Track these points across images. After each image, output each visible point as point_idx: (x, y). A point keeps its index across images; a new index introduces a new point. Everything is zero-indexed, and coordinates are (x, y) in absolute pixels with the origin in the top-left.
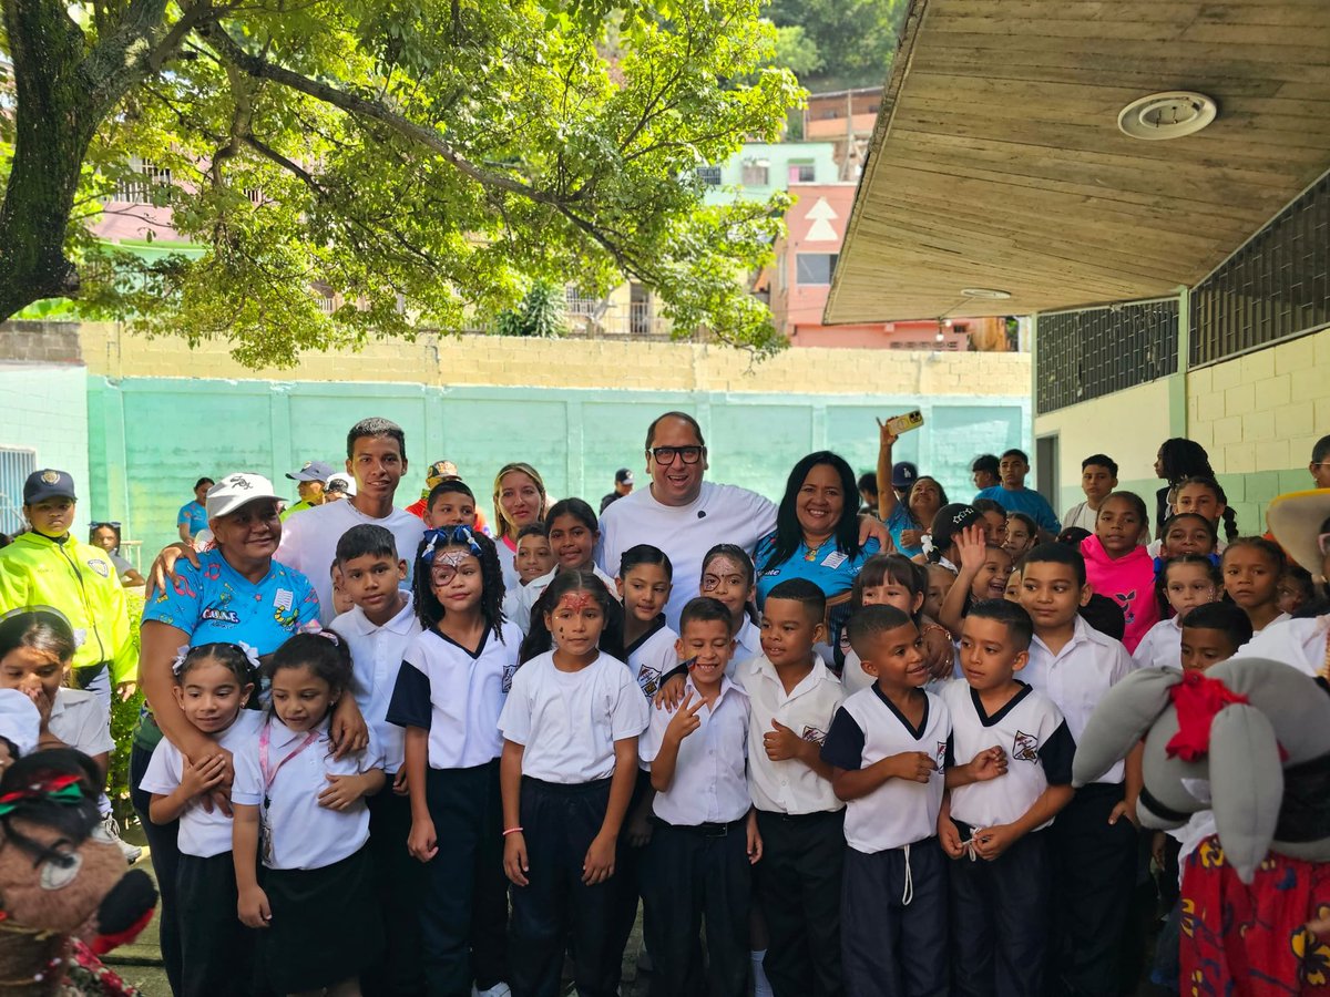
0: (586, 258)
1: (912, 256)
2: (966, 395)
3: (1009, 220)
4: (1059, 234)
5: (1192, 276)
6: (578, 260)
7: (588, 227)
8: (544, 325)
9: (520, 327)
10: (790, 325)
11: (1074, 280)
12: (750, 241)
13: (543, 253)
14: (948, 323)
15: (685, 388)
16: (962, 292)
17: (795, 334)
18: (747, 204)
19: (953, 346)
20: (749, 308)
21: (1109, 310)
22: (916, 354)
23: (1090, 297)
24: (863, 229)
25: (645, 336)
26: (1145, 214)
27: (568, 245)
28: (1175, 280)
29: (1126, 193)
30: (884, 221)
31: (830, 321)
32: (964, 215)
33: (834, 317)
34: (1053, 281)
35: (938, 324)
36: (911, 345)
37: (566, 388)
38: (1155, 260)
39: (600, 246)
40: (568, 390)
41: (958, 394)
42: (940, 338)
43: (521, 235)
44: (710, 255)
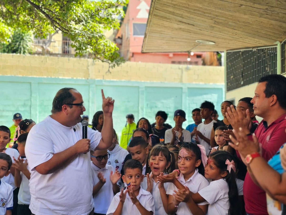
0: (37, 21)
1: (176, 26)
2: (201, 83)
3: (212, 13)
4: (231, 19)
5: (281, 38)
6: (34, 22)
7: (38, 7)
8: (22, 49)
9: (11, 50)
10: (130, 53)
11: (237, 37)
12: (109, 17)
13: (18, 18)
14: (192, 54)
15: (84, 77)
16: (196, 41)
17: (133, 56)
18: (107, 2)
19: (196, 63)
20: (108, 45)
21: (252, 50)
22: (181, 66)
23: (245, 45)
24: (156, 13)
25: (68, 55)
26: (263, 13)
27: (29, 15)
28: (275, 39)
29: (255, 4)
30: (164, 11)
31: (145, 51)
32: (195, 10)
33: (146, 50)
34: (230, 38)
35: (188, 54)
36: (180, 63)
37: (30, 76)
38: (267, 31)
39: (43, 15)
40: (32, 78)
41: (197, 83)
42: (189, 59)
43: (8, 10)
44: (91, 22)
